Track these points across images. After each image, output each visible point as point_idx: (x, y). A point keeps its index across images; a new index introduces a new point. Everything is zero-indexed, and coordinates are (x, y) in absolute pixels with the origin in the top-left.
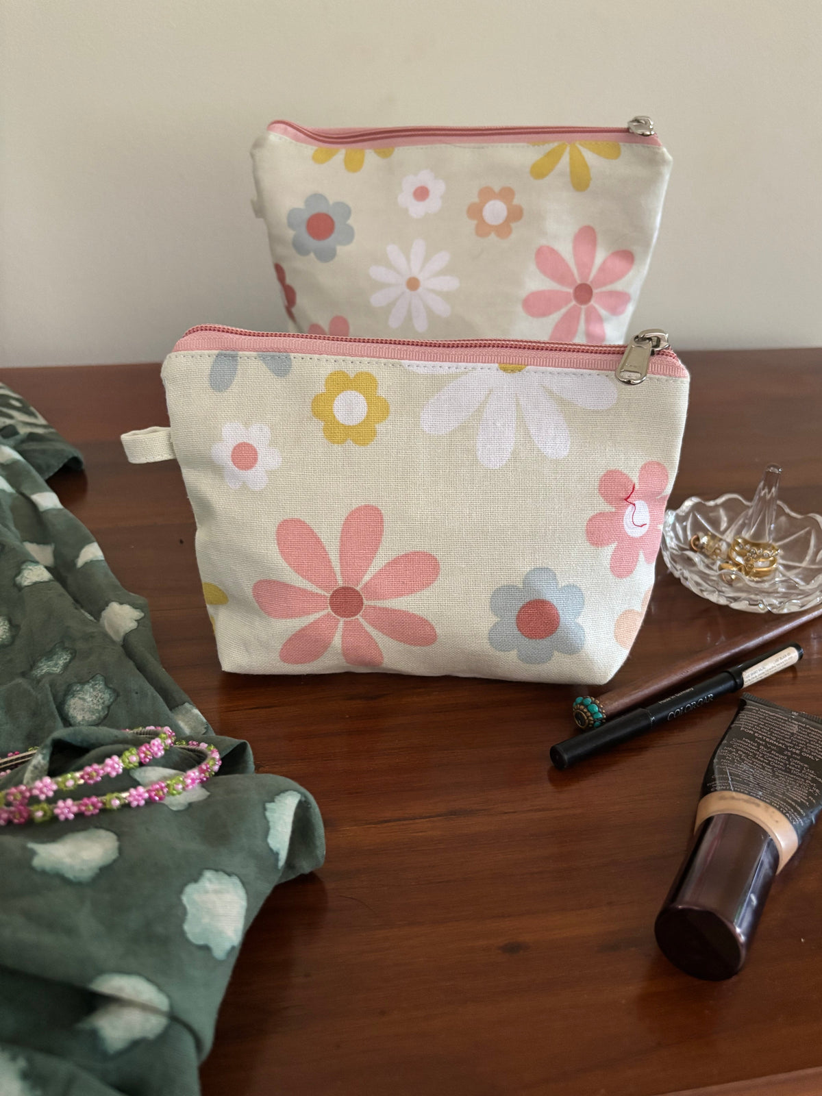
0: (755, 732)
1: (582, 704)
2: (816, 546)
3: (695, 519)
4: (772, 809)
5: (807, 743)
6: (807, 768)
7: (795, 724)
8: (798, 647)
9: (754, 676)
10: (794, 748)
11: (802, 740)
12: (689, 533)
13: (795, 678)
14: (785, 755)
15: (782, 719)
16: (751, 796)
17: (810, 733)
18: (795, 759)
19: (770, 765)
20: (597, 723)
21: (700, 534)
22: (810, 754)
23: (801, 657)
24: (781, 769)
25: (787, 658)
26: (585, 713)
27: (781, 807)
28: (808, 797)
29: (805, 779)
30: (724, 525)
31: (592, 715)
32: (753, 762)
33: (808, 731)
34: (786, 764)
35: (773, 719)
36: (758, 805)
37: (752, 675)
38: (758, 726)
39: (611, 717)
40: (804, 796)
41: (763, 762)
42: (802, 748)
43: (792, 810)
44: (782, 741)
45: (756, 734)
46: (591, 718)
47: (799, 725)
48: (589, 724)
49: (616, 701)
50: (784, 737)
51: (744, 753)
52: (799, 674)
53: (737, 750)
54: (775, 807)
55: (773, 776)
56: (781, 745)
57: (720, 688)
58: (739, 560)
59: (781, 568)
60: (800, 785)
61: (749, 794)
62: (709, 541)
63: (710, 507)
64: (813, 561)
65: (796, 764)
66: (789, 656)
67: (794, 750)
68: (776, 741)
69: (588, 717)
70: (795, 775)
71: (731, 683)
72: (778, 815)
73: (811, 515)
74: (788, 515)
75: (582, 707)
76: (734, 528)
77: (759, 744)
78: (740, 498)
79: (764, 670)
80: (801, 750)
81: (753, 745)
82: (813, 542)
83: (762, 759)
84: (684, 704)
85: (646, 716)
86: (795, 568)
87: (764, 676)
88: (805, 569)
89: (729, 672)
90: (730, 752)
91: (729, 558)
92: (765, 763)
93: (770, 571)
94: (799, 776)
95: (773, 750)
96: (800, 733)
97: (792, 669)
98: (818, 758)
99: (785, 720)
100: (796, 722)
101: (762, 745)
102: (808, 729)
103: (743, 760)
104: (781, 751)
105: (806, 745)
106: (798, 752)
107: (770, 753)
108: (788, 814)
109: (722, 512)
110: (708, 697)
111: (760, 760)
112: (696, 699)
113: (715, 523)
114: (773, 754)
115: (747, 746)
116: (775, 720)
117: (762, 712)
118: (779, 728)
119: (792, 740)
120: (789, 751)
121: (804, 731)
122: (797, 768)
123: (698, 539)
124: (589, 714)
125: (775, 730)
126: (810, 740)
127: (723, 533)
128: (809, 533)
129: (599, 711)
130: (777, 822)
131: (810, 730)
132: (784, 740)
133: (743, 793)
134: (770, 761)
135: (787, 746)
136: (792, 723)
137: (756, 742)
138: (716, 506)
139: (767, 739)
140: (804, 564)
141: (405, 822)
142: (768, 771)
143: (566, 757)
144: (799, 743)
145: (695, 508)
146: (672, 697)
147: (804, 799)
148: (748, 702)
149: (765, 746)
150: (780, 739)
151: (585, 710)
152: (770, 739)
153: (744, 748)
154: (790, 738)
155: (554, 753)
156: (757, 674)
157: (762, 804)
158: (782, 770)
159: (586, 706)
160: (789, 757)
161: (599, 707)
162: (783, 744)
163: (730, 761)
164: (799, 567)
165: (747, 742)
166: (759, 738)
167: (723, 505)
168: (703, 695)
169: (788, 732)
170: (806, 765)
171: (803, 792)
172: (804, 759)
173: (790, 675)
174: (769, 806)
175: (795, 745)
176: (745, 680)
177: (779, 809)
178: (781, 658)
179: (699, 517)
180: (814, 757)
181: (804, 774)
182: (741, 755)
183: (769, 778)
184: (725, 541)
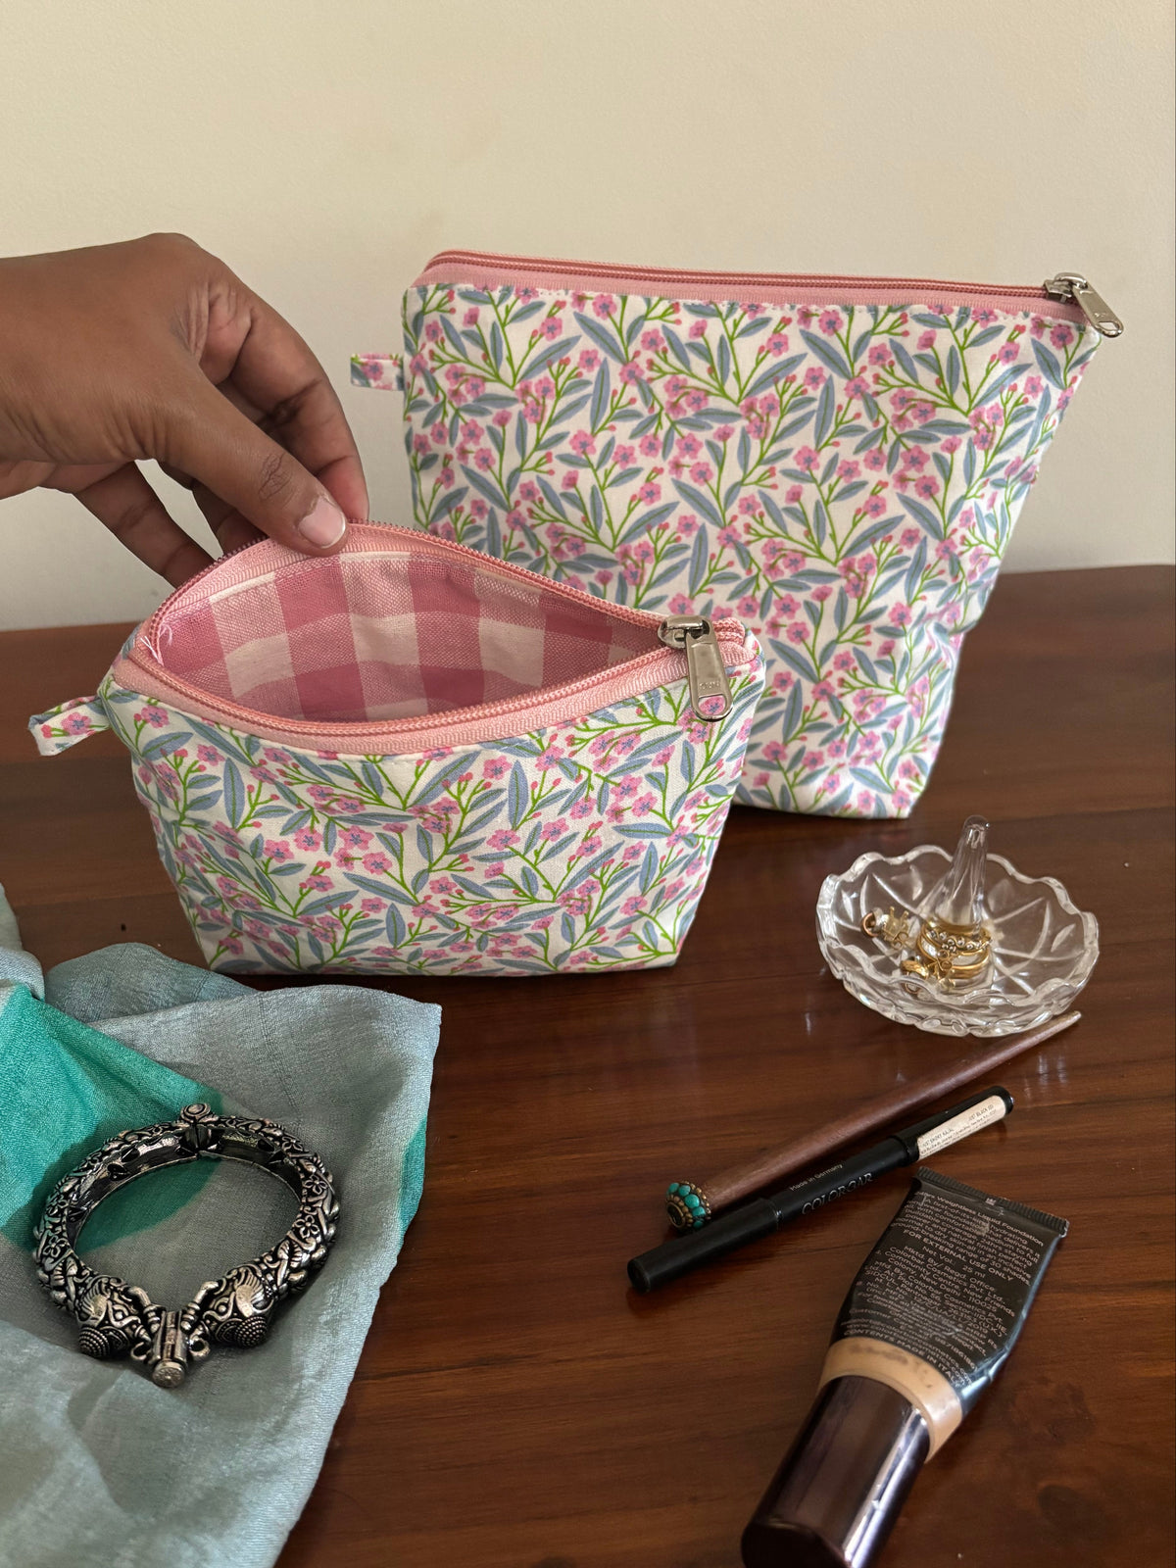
0: (924, 1236)
1: (677, 1193)
2: (1052, 926)
3: (873, 884)
4: (925, 1366)
5: (999, 1251)
6: (992, 1294)
7: (986, 1221)
8: (1005, 1096)
9: (935, 1142)
10: (978, 1260)
11: (992, 1247)
12: (863, 907)
13: (1002, 1140)
14: (963, 1272)
15: (968, 1213)
16: (900, 1346)
17: (1006, 1236)
18: (979, 1278)
19: (940, 1290)
20: (699, 1222)
21: (878, 911)
22: (1001, 1270)
23: (1009, 1109)
24: (954, 1296)
25: (988, 1113)
26: (681, 1208)
27: (939, 1362)
28: (985, 1340)
29: (988, 1311)
30: (918, 891)
31: (691, 1211)
32: (915, 1285)
33: (1005, 1232)
34: (962, 1287)
35: (954, 1214)
36: (905, 1362)
37: (931, 1142)
38: (930, 1225)
39: (719, 1212)
40: (982, 1339)
41: (929, 1284)
42: (991, 1260)
43: (957, 1365)
44: (962, 1250)
45: (925, 1240)
46: (689, 1215)
47: (991, 1223)
48: (687, 1223)
49: (728, 1186)
50: (966, 1243)
51: (903, 1270)
52: (1009, 1135)
53: (894, 1267)
54: (931, 1363)
55: (940, 1308)
56: (959, 1256)
57: (883, 1164)
58: (932, 951)
59: (998, 961)
60: (979, 1320)
61: (894, 1343)
62: (890, 921)
63: (896, 866)
64: (1046, 951)
65: (978, 1286)
66: (992, 1109)
67: (978, 1265)
68: (954, 1249)
69: (685, 1214)
70: (973, 1304)
71: (901, 1155)
72: (933, 1375)
73: (1044, 879)
74: (1012, 878)
75: (677, 1199)
76: (932, 896)
77: (928, 1255)
78: (941, 851)
79: (951, 1133)
80: (988, 1265)
81: (918, 1258)
82: (1047, 921)
83: (928, 1280)
84: (827, 1190)
85: (769, 1211)
86: (1019, 960)
87: (951, 1142)
88: (1034, 962)
89: (898, 1139)
90: (883, 1270)
91: (918, 949)
92: (933, 1286)
93: (979, 968)
94: (979, 1307)
95: (948, 1264)
96: (991, 1235)
97: (998, 1126)
98: (1011, 1276)
99: (973, 1216)
100: (988, 1219)
101: (932, 1256)
102: (1005, 1228)
103: (901, 1282)
104: (958, 1266)
105: (997, 1255)
106: (983, 1267)
107: (941, 1269)
108: (949, 1373)
109: (915, 874)
110: (863, 1178)
111: (925, 1282)
112: (845, 1182)
113: (904, 890)
114: (946, 1271)
115: (910, 1259)
116: (958, 1215)
117: (940, 1202)
118: (960, 1228)
119: (978, 1248)
120: (972, 1266)
121: (999, 1233)
122: (979, 1293)
123: (873, 918)
124: (687, 1210)
125: (954, 1231)
126: (1004, 1248)
127: (916, 904)
128: (1042, 907)
129: (701, 1205)
130: (929, 1386)
131: (1007, 1230)
132: (965, 1248)
133: (887, 1340)
134: (940, 1283)
135: (968, 1258)
136: (982, 1219)
137: (924, 1252)
138: (906, 864)
139: (941, 1248)
140: (1032, 956)
141: (415, 1376)
142: (934, 1300)
143: (648, 1277)
144: (987, 1252)
145: (873, 867)
146: (811, 1180)
147: (980, 1344)
148: (924, 1183)
149: (937, 1259)
150: (960, 1246)
151: (681, 1204)
152: (946, 1246)
153: (904, 1263)
154: (975, 1245)
155: (633, 1270)
156: (940, 1140)
157: (911, 1358)
158: (956, 1297)
159: (683, 1198)
160: (970, 1276)
161: (701, 1199)
162: (963, 1254)
163: (880, 1284)
164: (1025, 959)
165: (909, 1253)
166: (929, 1246)
167: (915, 861)
168: (856, 1175)
169: (973, 1234)
170: (992, 1289)
171: (981, 1332)
172: (990, 1279)
173: (995, 1136)
174: (919, 1360)
175: (980, 1256)
176: (921, 1149)
177: (936, 1366)
178: (978, 1115)
179: (879, 880)
180: (1007, 1274)
181: (988, 1302)
182: (898, 1275)
183: (934, 1311)
184: (918, 916)
